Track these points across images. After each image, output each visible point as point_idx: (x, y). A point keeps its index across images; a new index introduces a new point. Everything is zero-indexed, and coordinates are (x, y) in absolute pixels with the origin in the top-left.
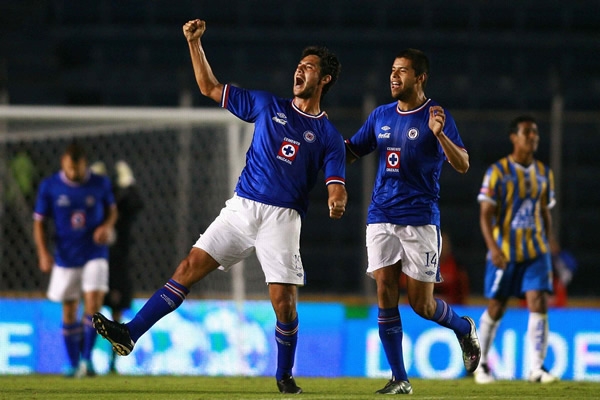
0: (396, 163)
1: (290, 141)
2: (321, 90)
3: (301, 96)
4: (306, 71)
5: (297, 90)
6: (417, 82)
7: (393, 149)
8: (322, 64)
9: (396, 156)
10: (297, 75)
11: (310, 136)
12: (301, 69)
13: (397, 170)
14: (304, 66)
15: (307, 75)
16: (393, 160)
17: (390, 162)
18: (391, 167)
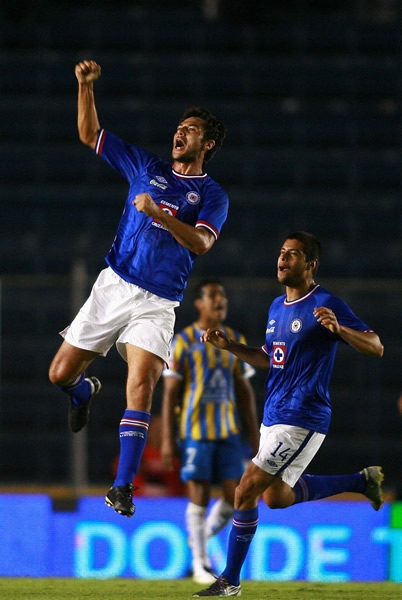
0: (282, 359)
1: (168, 204)
2: (203, 156)
3: (181, 159)
4: (189, 134)
5: (176, 153)
6: (308, 269)
7: (277, 343)
8: (206, 127)
9: (281, 352)
10: (177, 137)
11: (193, 198)
12: (182, 129)
13: (282, 367)
14: (186, 128)
15: (189, 137)
16: (279, 355)
17: (276, 358)
18: (277, 364)
